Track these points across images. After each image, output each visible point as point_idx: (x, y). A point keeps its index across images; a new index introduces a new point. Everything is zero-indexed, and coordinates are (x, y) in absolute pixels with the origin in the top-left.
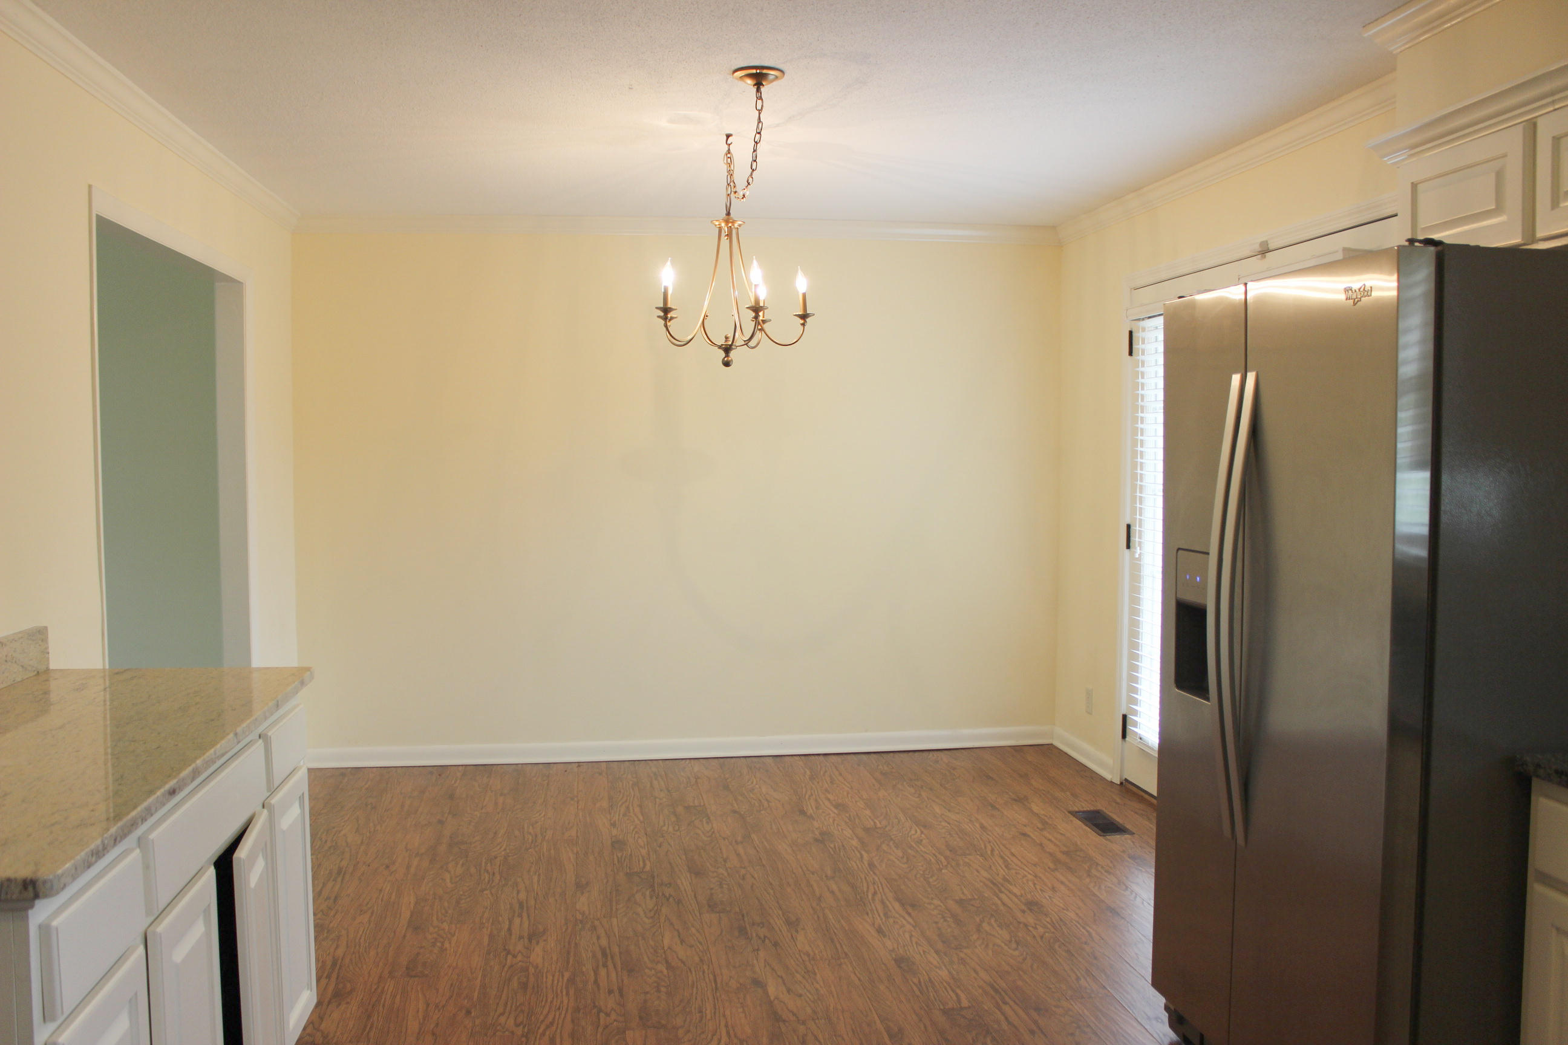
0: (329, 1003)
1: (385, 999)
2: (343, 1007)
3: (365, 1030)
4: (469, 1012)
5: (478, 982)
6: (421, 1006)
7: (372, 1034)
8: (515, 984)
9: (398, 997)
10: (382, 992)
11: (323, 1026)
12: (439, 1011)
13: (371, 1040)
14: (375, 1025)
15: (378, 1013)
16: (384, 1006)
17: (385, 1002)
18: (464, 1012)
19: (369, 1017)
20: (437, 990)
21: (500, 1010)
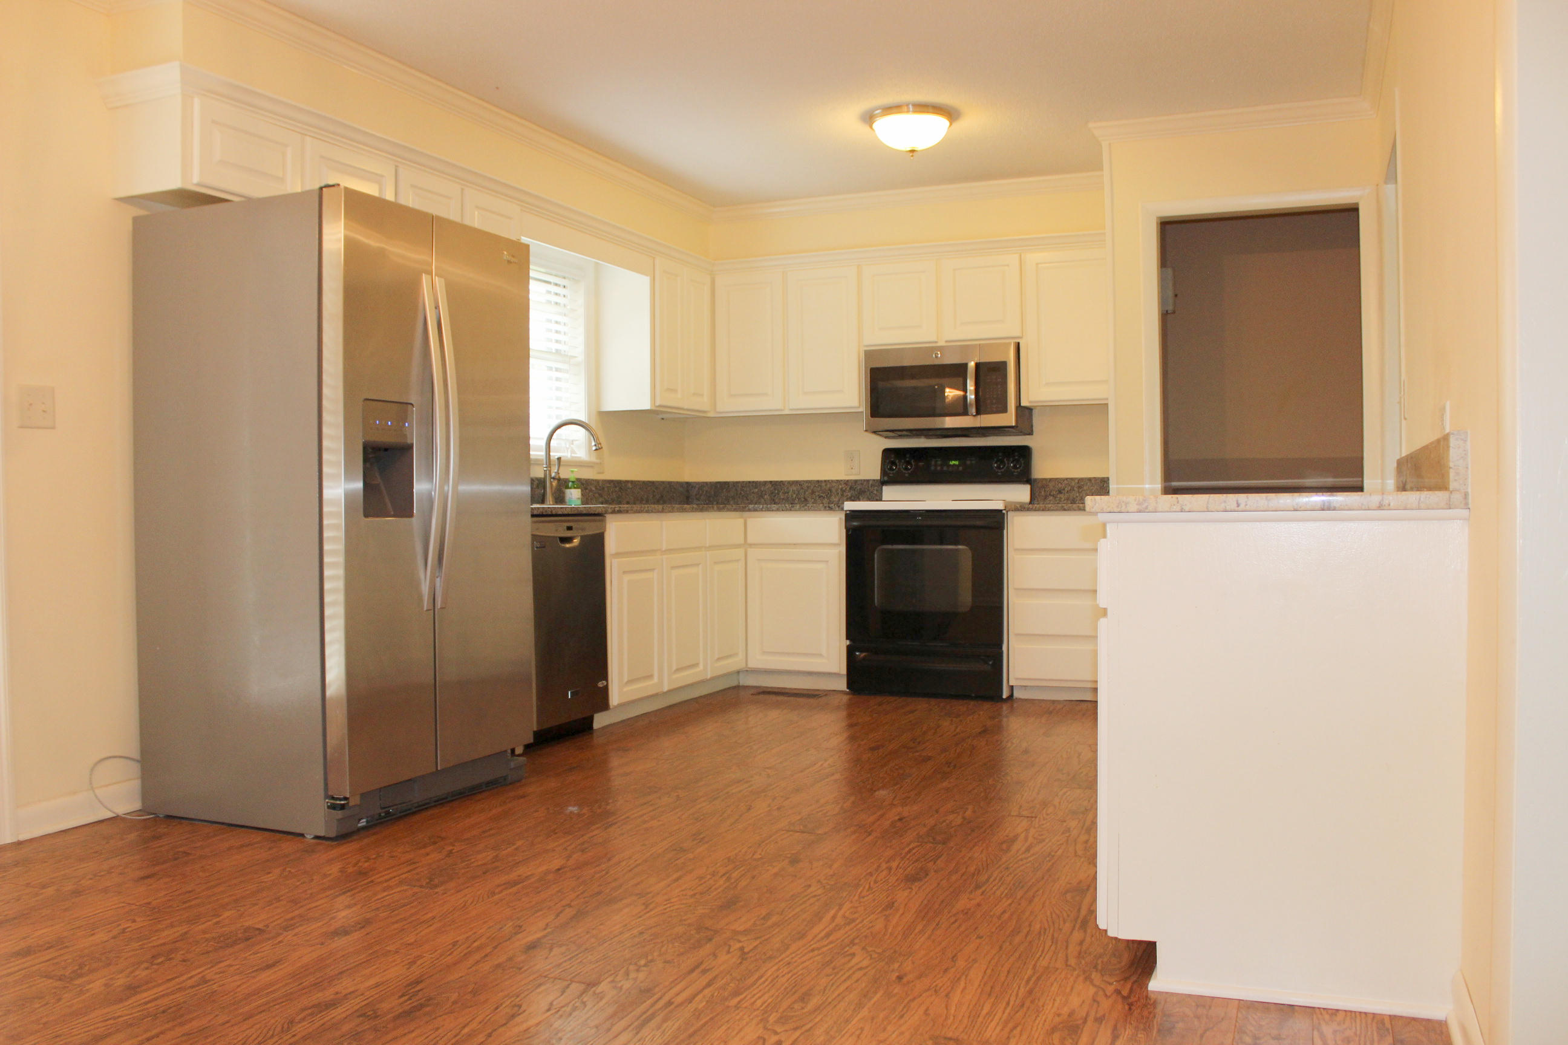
0: (1085, 1021)
1: (1004, 1013)
2: (1065, 1011)
3: (1037, 978)
4: (900, 978)
5: (864, 1012)
6: (956, 997)
7: (1030, 972)
8: (814, 1001)
9: (984, 1012)
10: (1006, 1022)
11: (1092, 990)
12: (936, 986)
13: (1031, 967)
14: (1024, 982)
15: (1017, 995)
16: (1008, 1003)
17: (1005, 1008)
18: (905, 980)
19: (1030, 992)
20: (926, 1013)
21: (859, 974)
